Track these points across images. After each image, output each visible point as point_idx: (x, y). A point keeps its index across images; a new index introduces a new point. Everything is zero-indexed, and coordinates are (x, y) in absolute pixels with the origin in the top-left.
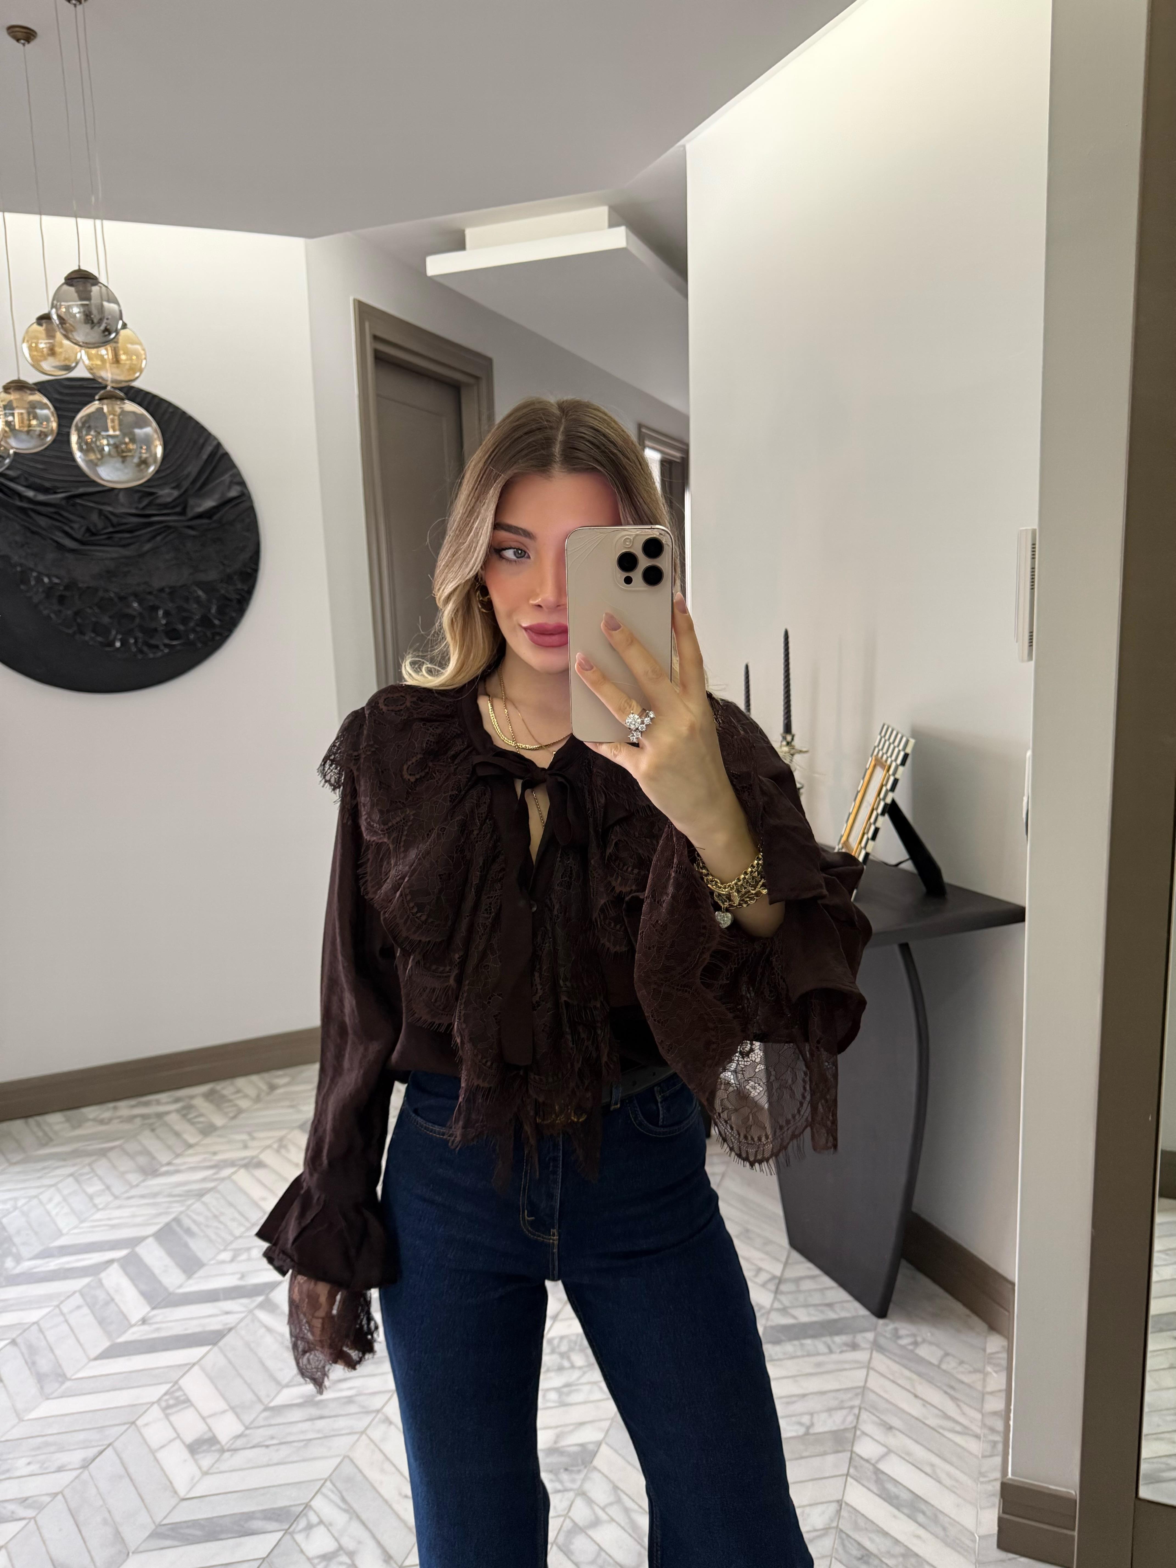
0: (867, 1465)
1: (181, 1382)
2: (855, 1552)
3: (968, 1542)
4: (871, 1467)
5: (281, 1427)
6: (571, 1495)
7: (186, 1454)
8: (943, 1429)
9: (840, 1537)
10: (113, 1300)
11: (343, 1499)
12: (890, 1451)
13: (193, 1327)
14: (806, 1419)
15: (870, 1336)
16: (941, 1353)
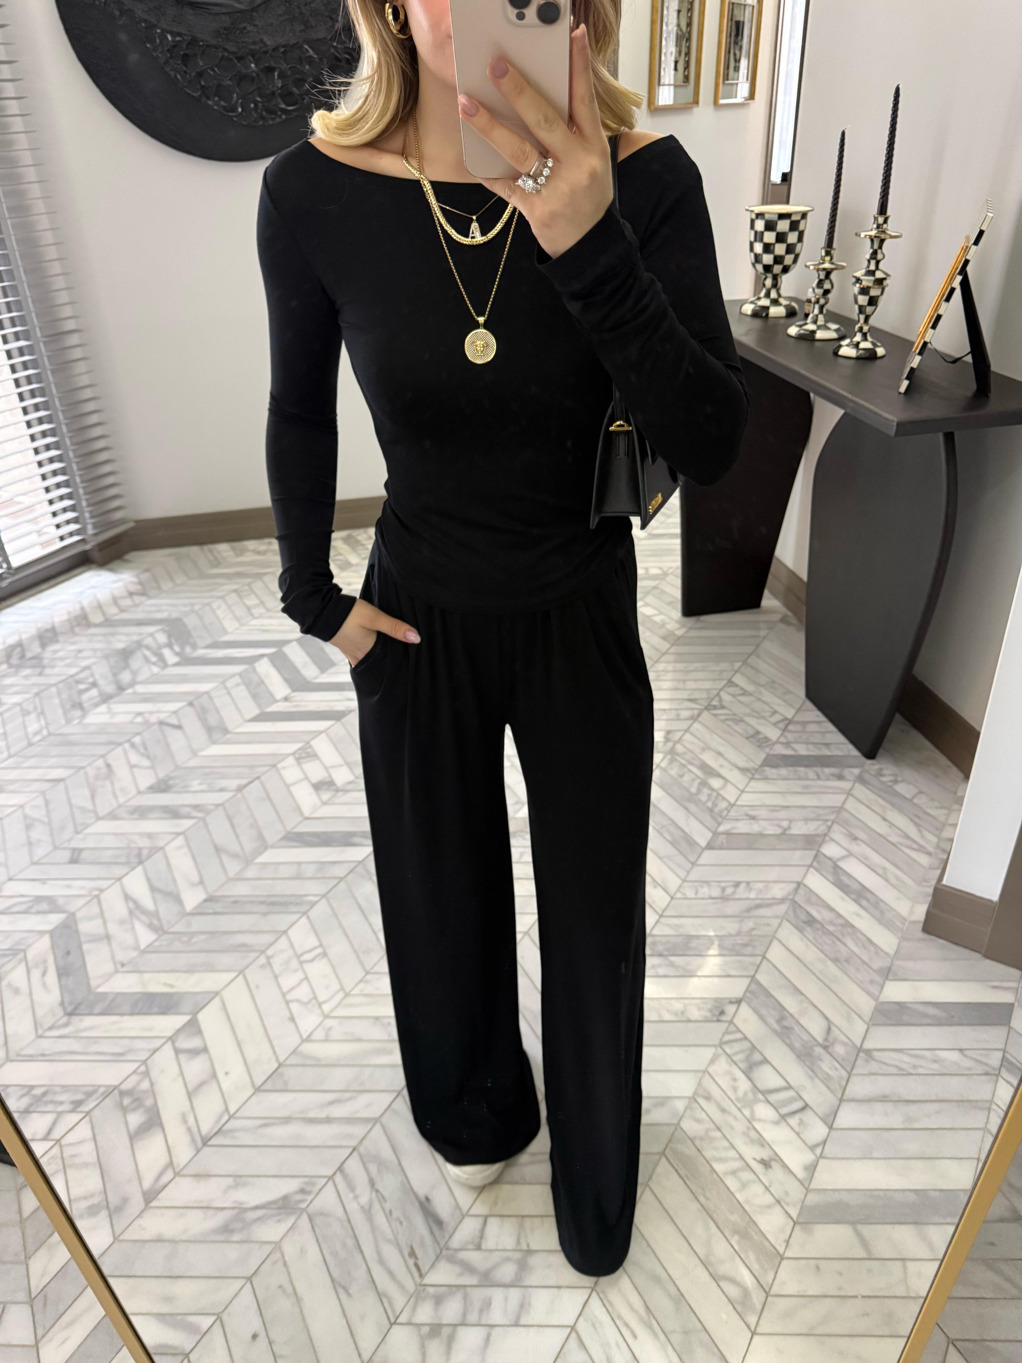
0: (829, 861)
1: (311, 743)
2: (803, 917)
3: (898, 923)
4: (831, 863)
7: (311, 790)
8: (903, 845)
9: (793, 906)
10: (263, 682)
12: (851, 854)
13: (324, 707)
14: (785, 824)
15: (856, 771)
16: (916, 791)
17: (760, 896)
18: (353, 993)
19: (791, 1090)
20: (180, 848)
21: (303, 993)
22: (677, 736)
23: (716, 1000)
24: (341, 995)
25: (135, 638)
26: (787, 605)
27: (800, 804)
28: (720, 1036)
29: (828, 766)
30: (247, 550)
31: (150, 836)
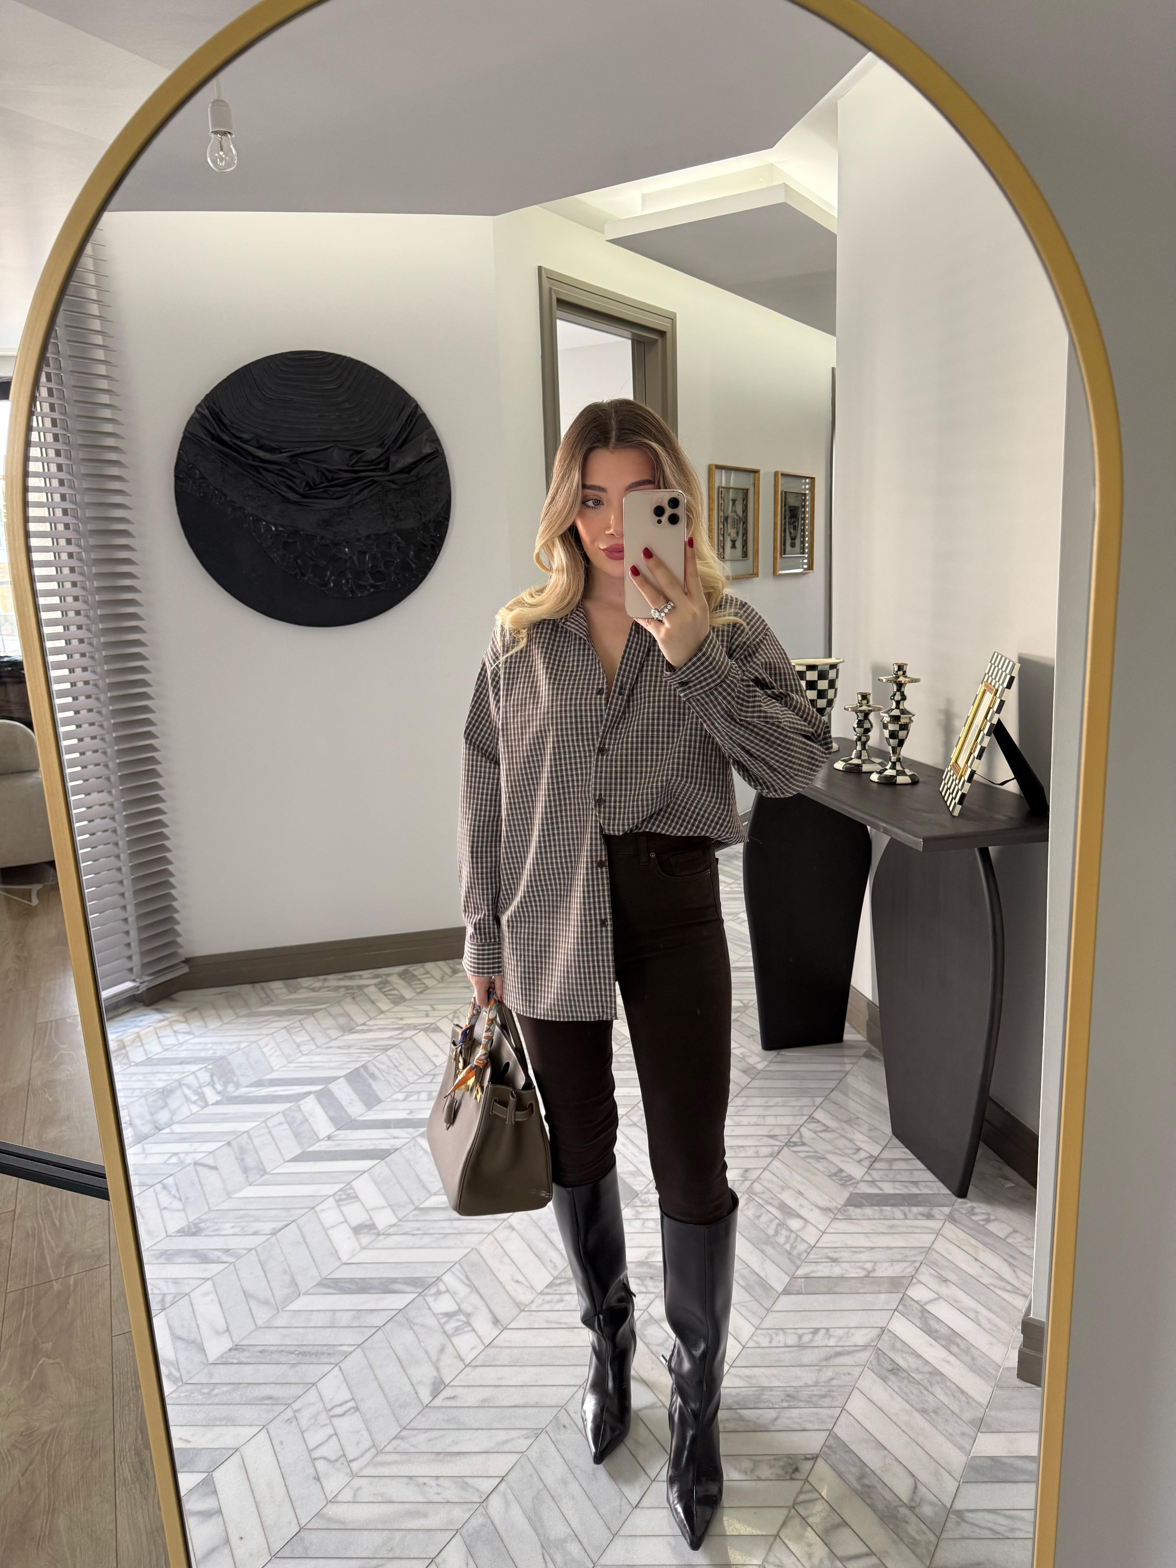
0: (916, 1305)
1: (353, 1184)
2: (887, 1365)
3: (991, 1371)
4: (919, 1307)
5: (427, 1223)
6: (653, 1296)
7: (350, 1233)
8: (995, 1287)
9: (876, 1353)
10: (307, 1120)
11: (468, 1278)
12: (940, 1297)
13: (367, 1145)
14: (869, 1266)
15: (946, 1210)
16: (1011, 1230)
17: (840, 1344)
18: (387, 1449)
19: (874, 1557)
20: (206, 1294)
21: (331, 1450)
22: (754, 1175)
23: (789, 1456)
24: (373, 1451)
25: (176, 1077)
26: (871, 1040)
27: (885, 1245)
28: (795, 1496)
29: (915, 1206)
30: (303, 988)
31: (176, 1281)
